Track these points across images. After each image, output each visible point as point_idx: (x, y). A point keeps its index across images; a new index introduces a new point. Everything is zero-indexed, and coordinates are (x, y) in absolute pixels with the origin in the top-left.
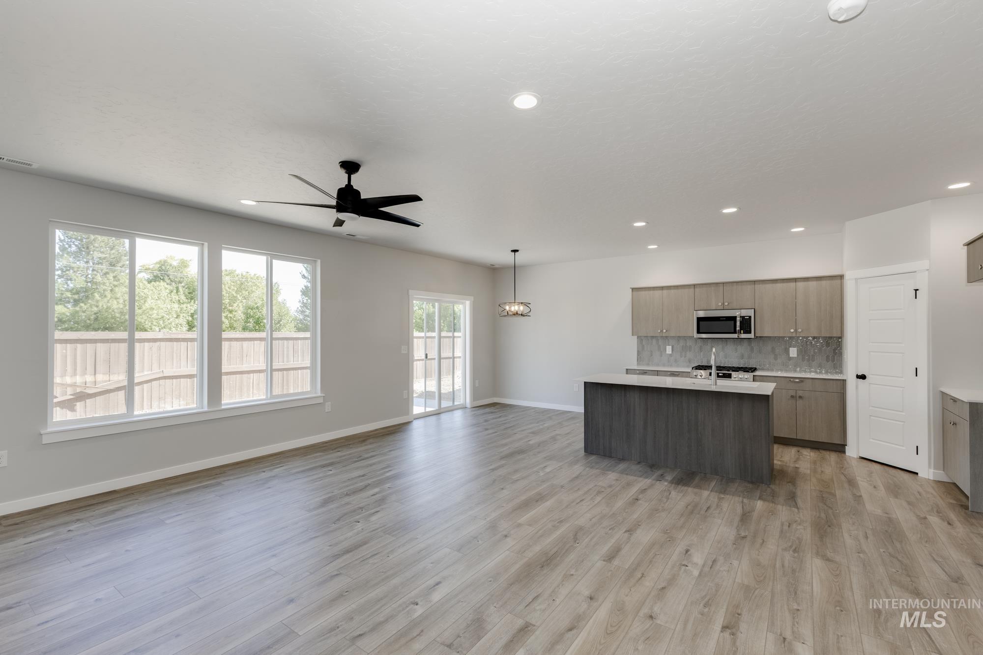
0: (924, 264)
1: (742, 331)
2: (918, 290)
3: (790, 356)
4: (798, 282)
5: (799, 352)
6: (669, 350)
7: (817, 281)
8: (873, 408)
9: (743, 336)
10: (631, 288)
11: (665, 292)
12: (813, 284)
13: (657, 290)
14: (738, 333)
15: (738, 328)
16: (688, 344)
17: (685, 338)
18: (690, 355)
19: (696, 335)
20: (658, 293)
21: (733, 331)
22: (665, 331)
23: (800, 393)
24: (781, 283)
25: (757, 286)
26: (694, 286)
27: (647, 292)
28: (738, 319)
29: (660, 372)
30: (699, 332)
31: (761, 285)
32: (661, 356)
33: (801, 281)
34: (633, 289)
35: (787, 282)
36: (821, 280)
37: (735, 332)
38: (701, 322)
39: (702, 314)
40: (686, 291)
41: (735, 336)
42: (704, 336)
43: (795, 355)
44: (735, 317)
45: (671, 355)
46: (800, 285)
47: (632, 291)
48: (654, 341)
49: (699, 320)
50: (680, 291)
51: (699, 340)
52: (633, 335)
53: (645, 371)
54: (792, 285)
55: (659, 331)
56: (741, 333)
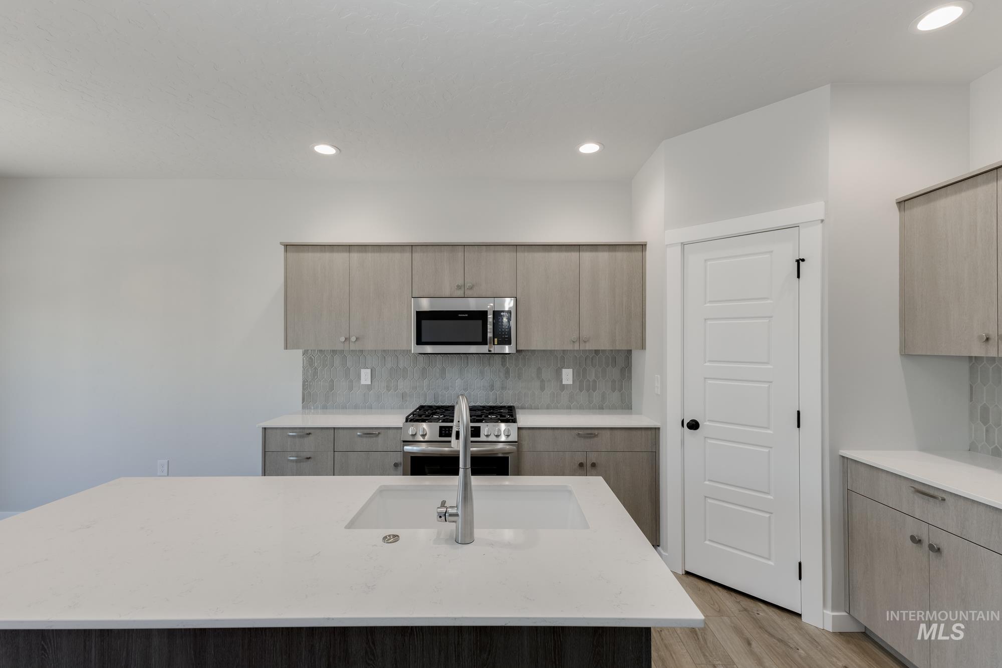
0: (815, 209)
1: (496, 340)
2: (803, 260)
3: (563, 383)
4: (583, 251)
5: (576, 376)
6: (365, 376)
7: (609, 251)
8: (712, 484)
9: (497, 349)
10: (281, 243)
11: (355, 256)
12: (603, 256)
13: (338, 251)
14: (490, 343)
15: (490, 335)
16: (401, 366)
17: (396, 354)
18: (403, 385)
19: (415, 348)
20: (340, 258)
21: (480, 340)
22: (353, 339)
23: (593, 458)
24: (557, 251)
25: (522, 255)
26: (412, 247)
27: (318, 255)
28: (490, 317)
29: (340, 431)
30: (419, 342)
31: (526, 254)
32: (351, 388)
33: (587, 251)
34: (287, 246)
35: (566, 251)
36: (615, 251)
37: (484, 342)
38: (424, 323)
39: (426, 305)
40: (397, 256)
41: (484, 349)
42: (429, 349)
43: (570, 382)
44: (485, 313)
45: (369, 387)
46: (586, 256)
47: (286, 251)
48: (337, 360)
49: (421, 316)
50: (384, 257)
51: (421, 358)
52: (286, 348)
53: (308, 431)
54: (574, 255)
55: (343, 339)
56: (494, 344)
